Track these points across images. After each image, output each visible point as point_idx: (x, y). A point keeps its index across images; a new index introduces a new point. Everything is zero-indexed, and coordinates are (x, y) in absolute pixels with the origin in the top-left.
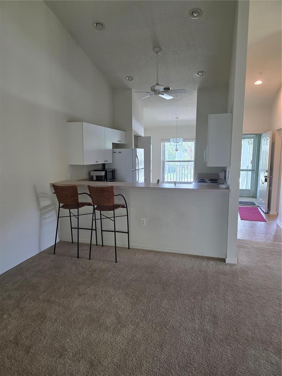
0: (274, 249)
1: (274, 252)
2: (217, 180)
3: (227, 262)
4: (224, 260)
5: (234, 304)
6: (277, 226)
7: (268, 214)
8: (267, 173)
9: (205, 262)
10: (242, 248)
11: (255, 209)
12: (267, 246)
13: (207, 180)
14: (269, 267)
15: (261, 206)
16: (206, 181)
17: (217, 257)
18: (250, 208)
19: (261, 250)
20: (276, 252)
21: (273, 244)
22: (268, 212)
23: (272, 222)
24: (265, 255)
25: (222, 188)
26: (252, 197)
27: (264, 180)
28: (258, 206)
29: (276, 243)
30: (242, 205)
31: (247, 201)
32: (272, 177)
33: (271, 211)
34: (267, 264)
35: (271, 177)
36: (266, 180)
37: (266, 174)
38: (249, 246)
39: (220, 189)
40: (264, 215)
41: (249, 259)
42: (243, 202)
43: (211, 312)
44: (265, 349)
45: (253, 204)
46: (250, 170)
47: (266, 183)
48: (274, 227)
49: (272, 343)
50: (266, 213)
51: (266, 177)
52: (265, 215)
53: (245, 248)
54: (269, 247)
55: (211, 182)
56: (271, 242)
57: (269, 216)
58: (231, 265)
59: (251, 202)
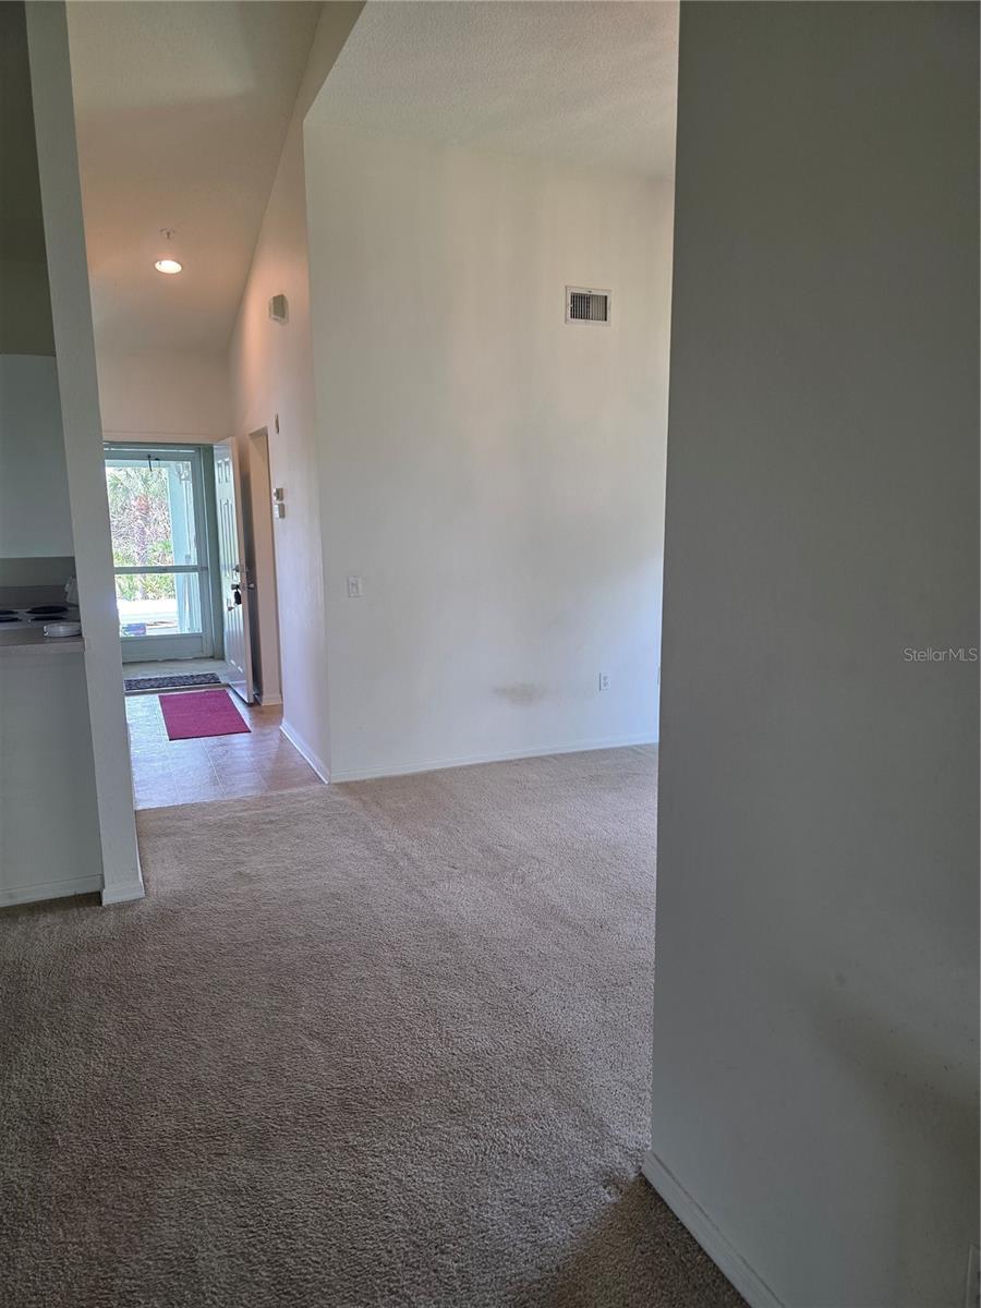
0: (267, 814)
1: (268, 823)
2: (64, 610)
3: (106, 901)
4: (94, 898)
5: (120, 1043)
6: (281, 741)
7: (257, 708)
8: (238, 574)
9: (20, 927)
10: (166, 835)
11: (217, 696)
12: (246, 810)
13: (22, 613)
14: (248, 876)
15: (236, 685)
16: (15, 616)
17: (69, 892)
18: (202, 696)
19: (227, 827)
20: (271, 822)
21: (266, 798)
22: (255, 699)
23: (268, 731)
24: (240, 841)
25: (53, 639)
26: (212, 657)
27: (233, 600)
28: (229, 686)
29: (274, 793)
30: (176, 690)
31: (194, 673)
32: (255, 585)
33: (264, 697)
34: (243, 869)
35: (252, 586)
36: (238, 599)
37: (237, 579)
38: (189, 824)
39: (48, 640)
40: (247, 713)
41: (186, 869)
42: (181, 678)
43: (28, 1111)
44: (217, 1155)
45: (213, 679)
46: (193, 569)
47: (241, 606)
48: (274, 743)
49: (242, 1121)
50: (249, 705)
51: (238, 587)
52: (250, 711)
53: (174, 834)
54: (252, 813)
55: (37, 619)
56: (259, 794)
57: (262, 712)
58: (121, 907)
59: (205, 676)
